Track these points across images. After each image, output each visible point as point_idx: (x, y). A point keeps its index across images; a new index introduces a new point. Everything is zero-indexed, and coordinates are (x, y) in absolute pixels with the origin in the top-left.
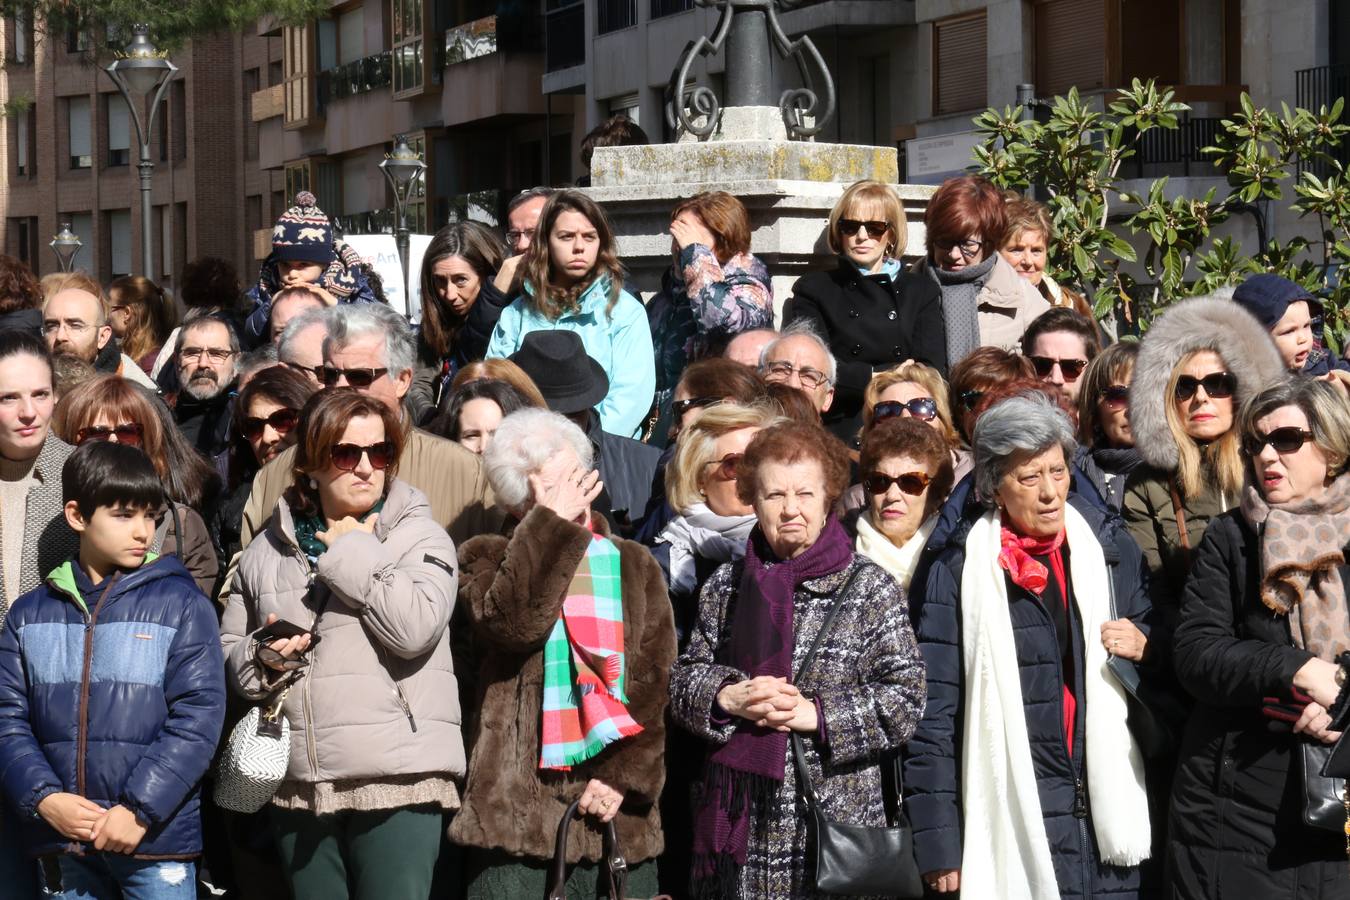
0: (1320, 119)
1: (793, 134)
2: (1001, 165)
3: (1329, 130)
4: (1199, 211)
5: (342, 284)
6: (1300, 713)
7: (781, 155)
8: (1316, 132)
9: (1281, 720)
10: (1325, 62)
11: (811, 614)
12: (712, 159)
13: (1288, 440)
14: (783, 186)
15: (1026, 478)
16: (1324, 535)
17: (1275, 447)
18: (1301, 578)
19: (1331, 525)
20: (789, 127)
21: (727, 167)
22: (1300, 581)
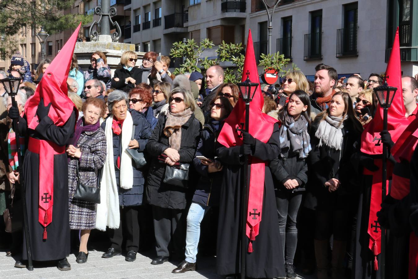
0: (237, 47)
1: (114, 41)
2: (176, 53)
3: (238, 48)
4: (214, 63)
5: (22, 70)
6: (165, 159)
7: (109, 44)
8: (236, 49)
9: (161, 160)
10: (259, 41)
11: (84, 138)
12: (95, 45)
13: (178, 100)
14: (107, 50)
15: (117, 107)
16: (178, 121)
17: (175, 101)
18: (172, 130)
19: (181, 120)
20: (113, 40)
21: (98, 47)
22: (171, 131)
